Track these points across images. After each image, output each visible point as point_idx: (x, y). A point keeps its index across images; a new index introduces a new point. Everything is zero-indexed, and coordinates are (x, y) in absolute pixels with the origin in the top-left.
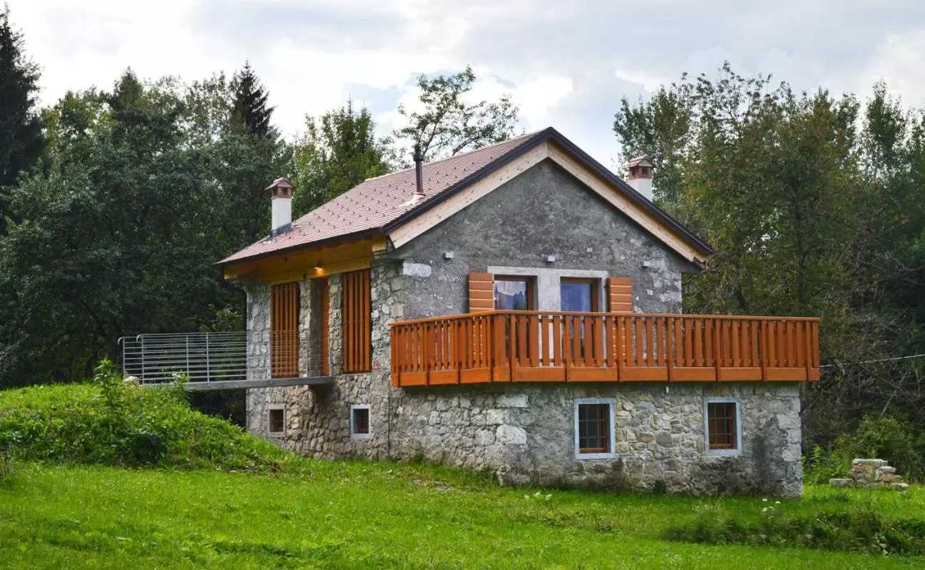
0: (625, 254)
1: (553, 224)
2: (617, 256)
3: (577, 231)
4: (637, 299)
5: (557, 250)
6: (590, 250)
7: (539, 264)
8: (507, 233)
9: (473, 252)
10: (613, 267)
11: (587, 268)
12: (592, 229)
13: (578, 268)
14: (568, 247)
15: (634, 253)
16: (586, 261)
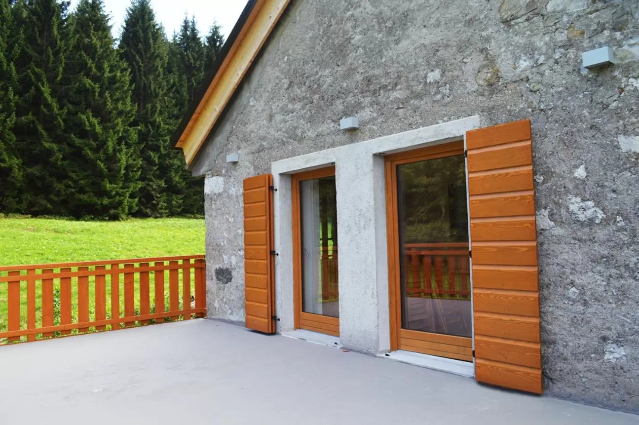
0: (530, 50)
1: (361, 50)
2: (505, 67)
3: (404, 43)
4: (581, 172)
5: (367, 100)
6: (434, 76)
7: (338, 138)
8: (293, 100)
9: (257, 146)
10: (497, 99)
11: (428, 120)
12: (438, 25)
13: (410, 126)
14: (385, 87)
15: (561, 37)
16: (424, 104)
